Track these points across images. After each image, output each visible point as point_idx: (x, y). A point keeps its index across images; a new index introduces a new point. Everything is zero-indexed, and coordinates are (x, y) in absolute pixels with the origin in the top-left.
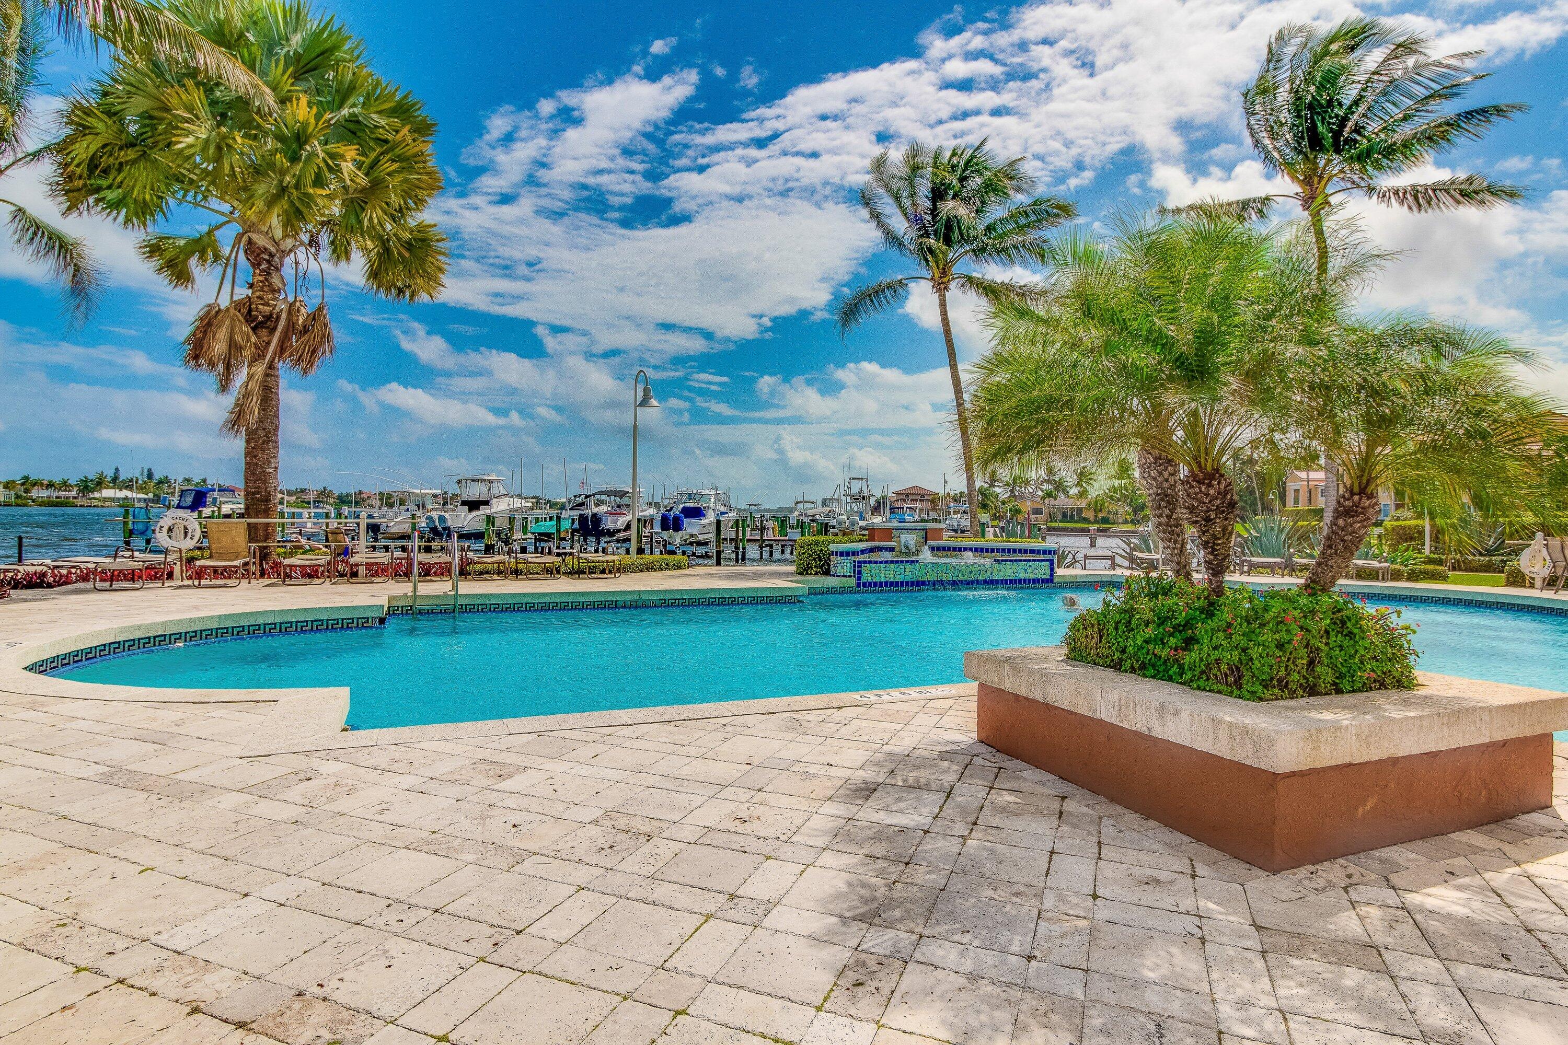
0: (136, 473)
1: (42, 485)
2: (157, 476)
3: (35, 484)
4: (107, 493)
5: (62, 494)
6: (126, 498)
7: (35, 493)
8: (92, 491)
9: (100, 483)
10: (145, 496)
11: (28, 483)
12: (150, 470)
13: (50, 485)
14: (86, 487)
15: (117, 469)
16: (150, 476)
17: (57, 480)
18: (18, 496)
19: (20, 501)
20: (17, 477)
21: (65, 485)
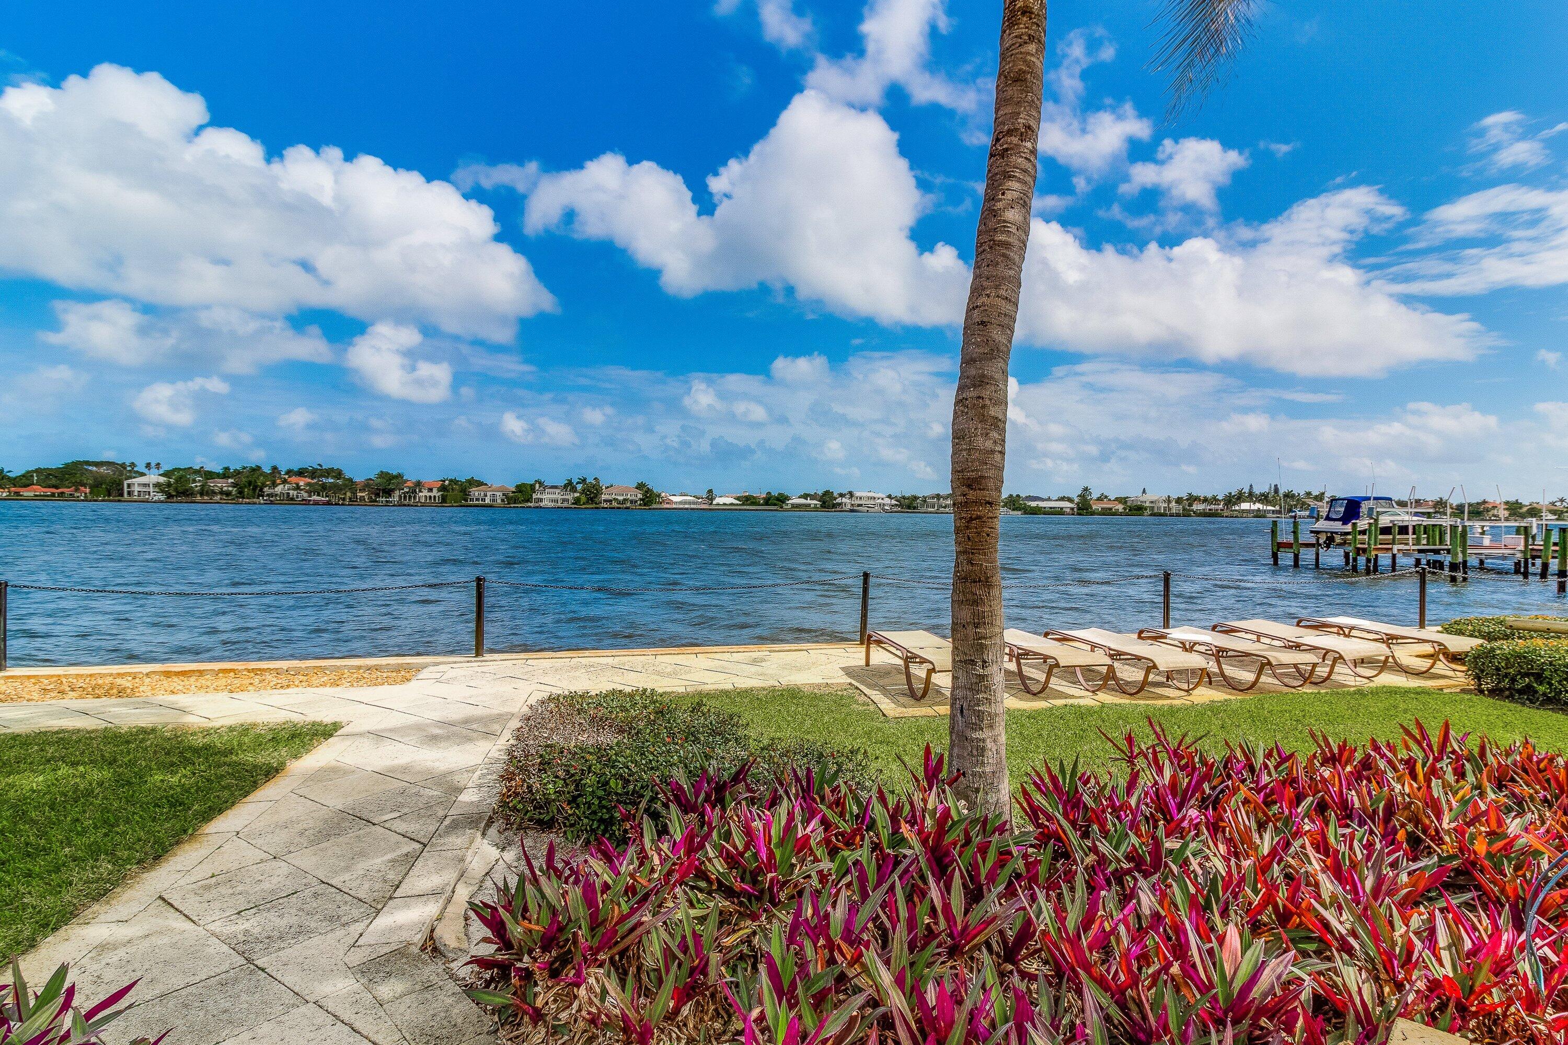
0: (1265, 489)
1: (1200, 500)
2: (1282, 491)
3: (1195, 500)
4: (1245, 506)
5: (1213, 507)
6: (1259, 510)
7: (1195, 507)
8: (1235, 504)
9: (1240, 498)
10: (1273, 508)
11: (1192, 499)
12: (1276, 486)
13: (1205, 500)
14: (1231, 500)
15: (1251, 486)
16: (1276, 490)
17: (1209, 496)
18: (1184, 509)
19: (1186, 514)
20: (1184, 496)
21: (1215, 500)
